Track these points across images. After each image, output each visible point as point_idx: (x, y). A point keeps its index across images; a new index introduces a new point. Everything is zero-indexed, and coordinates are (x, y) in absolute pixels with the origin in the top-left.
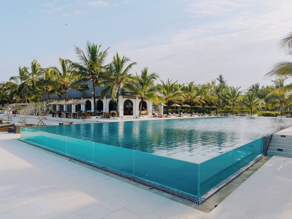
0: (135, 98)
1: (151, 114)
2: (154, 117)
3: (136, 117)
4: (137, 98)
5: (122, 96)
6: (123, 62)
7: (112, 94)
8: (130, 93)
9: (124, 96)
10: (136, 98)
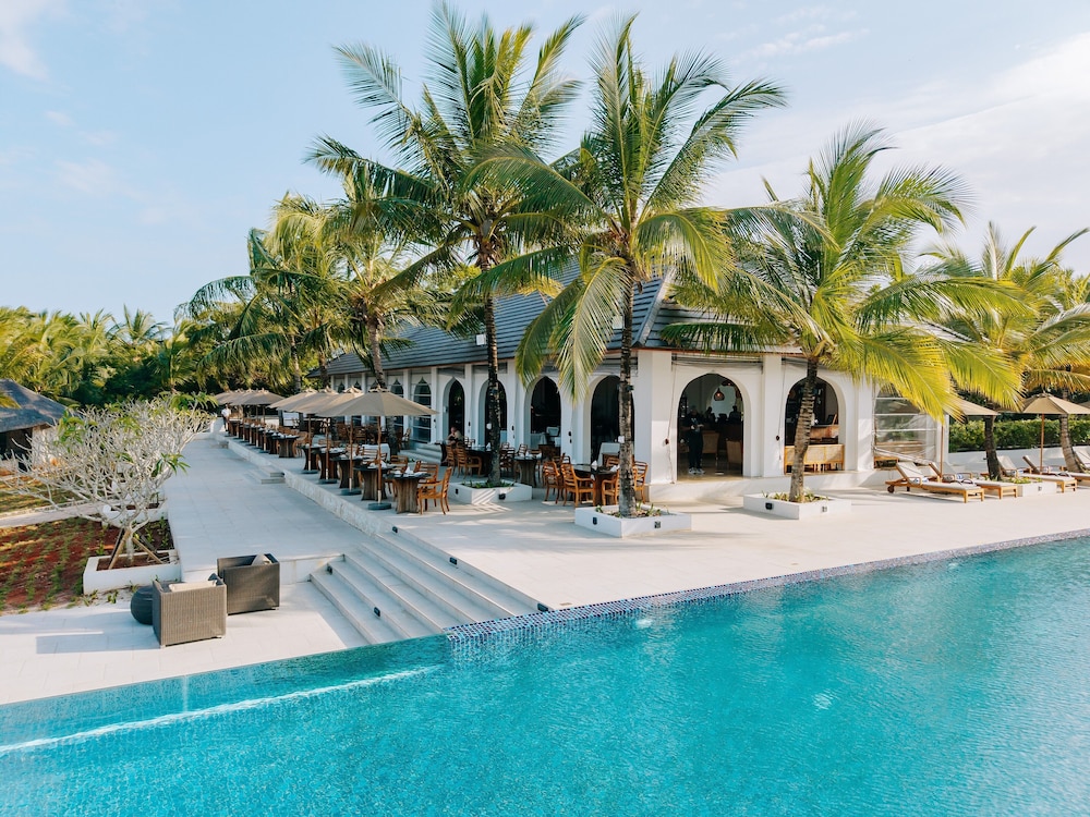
0: (760, 364)
1: (864, 468)
2: (891, 490)
3: (769, 506)
4: (772, 363)
5: (669, 355)
6: (665, 96)
7: (568, 344)
8: (724, 328)
9: (680, 355)
10: (768, 360)
